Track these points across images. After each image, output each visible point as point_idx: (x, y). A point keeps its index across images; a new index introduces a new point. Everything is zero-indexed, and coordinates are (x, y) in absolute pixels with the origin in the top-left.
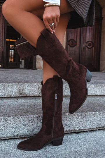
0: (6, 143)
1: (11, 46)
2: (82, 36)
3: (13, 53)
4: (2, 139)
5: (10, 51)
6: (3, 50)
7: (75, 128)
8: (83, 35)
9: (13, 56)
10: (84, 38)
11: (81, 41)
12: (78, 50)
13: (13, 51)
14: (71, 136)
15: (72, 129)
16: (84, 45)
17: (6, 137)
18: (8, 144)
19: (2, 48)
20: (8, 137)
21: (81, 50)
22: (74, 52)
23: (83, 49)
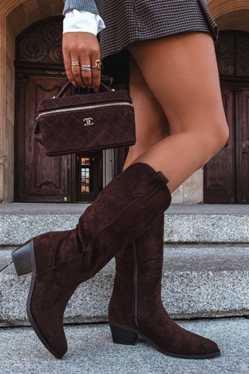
0: (95, 329)
1: (83, 160)
2: (237, 126)
3: (88, 175)
4: (86, 321)
5: (83, 170)
6: (69, 167)
7: (245, 306)
8: (241, 122)
9: (87, 181)
10: (242, 129)
11: (237, 137)
12: (231, 157)
13: (88, 170)
14: (236, 323)
15: (237, 307)
16: (244, 145)
17: (94, 317)
18: (99, 331)
19: (68, 163)
20: (99, 317)
21: (237, 156)
22: (221, 162)
23: (243, 153)
